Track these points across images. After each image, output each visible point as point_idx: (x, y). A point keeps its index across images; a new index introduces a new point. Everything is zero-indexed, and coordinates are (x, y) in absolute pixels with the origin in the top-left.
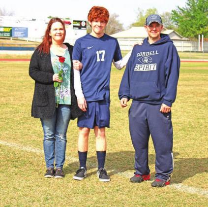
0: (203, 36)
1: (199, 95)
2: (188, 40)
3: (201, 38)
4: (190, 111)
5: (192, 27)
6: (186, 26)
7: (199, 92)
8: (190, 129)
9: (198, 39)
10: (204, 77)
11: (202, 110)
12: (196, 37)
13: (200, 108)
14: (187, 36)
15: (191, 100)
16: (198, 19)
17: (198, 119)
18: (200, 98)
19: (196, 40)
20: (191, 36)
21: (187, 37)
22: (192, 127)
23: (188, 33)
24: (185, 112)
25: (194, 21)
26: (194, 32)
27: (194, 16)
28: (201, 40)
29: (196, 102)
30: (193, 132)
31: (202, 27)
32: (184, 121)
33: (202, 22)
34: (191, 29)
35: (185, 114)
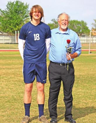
0: (18, 31)
1: (18, 76)
2: (7, 35)
3: (17, 33)
4: (13, 88)
5: (10, 25)
6: (6, 24)
7: (18, 73)
8: (13, 101)
9: (15, 34)
10: (21, 62)
11: (21, 86)
12: (14, 32)
13: (20, 85)
14: (6, 31)
15: (13, 80)
16: (14, 19)
17: (19, 93)
18: (19, 78)
19: (14, 35)
20: (10, 31)
21: (7, 33)
22: (15, 100)
23: (8, 29)
24: (9, 88)
25: (11, 21)
26: (12, 29)
27: (12, 17)
28: (17, 35)
29: (16, 81)
30: (16, 103)
31: (18, 25)
32: (9, 96)
33: (17, 21)
34: (10, 26)
35: (9, 90)
